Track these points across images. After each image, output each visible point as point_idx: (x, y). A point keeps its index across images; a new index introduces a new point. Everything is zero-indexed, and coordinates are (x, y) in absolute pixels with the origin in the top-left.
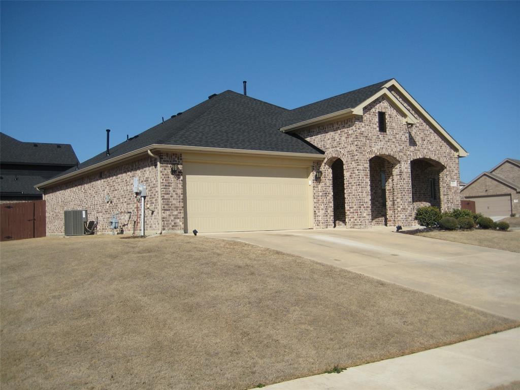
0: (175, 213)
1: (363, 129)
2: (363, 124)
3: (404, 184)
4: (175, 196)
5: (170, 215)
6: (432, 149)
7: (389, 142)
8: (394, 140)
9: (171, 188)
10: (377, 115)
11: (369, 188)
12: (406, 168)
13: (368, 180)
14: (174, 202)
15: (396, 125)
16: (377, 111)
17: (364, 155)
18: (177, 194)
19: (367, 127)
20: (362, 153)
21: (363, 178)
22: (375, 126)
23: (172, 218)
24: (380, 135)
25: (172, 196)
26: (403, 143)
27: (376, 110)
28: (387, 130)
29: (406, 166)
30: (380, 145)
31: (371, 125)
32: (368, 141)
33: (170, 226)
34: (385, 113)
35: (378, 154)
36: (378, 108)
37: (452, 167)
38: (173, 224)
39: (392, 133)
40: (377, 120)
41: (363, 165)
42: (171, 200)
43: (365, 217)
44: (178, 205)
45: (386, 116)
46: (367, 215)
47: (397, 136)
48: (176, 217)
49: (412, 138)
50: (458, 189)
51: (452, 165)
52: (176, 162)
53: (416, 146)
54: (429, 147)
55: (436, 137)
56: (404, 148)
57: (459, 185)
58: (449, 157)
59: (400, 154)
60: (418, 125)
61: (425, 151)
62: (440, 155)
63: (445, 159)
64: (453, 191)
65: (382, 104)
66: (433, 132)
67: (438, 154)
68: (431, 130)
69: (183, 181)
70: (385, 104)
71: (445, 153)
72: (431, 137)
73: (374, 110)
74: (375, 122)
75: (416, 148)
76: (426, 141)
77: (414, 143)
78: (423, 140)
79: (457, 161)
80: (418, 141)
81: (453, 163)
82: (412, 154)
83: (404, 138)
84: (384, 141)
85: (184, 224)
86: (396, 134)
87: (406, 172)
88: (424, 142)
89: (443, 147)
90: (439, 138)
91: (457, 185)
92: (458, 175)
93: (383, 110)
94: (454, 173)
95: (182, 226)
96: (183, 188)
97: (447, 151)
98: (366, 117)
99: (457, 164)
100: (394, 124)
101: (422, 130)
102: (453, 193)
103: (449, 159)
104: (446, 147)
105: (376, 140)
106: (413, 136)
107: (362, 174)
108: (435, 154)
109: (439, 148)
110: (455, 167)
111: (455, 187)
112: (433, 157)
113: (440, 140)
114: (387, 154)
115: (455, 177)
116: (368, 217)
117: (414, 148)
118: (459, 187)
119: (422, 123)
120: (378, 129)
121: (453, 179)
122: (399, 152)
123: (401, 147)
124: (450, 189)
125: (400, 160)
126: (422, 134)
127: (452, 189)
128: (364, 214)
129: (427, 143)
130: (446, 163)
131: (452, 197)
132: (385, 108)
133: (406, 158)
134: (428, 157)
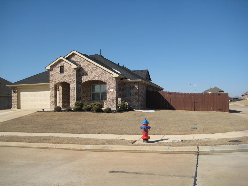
0: (15, 103)
1: (52, 74)
2: (53, 72)
3: (71, 92)
4: (15, 98)
5: (13, 104)
6: (98, 76)
7: (64, 77)
8: (67, 76)
10: (59, 67)
12: (73, 86)
14: (15, 100)
16: (59, 66)
17: (52, 83)
19: (54, 73)
21: (52, 91)
22: (58, 72)
24: (60, 75)
26: (72, 76)
28: (64, 72)
29: (73, 85)
30: (60, 78)
31: (56, 72)
32: (54, 78)
35: (58, 82)
36: (60, 64)
37: (111, 82)
39: (66, 73)
40: (59, 69)
41: (52, 87)
43: (52, 105)
45: (64, 67)
47: (69, 74)
49: (86, 72)
50: (114, 92)
51: (110, 81)
52: (15, 89)
53: (88, 75)
54: (96, 75)
55: (101, 70)
56: (72, 78)
57: (115, 90)
58: (108, 78)
59: (70, 81)
60: (89, 66)
61: (93, 77)
62: (102, 78)
63: (106, 79)
64: (110, 93)
65: (62, 63)
66: (98, 68)
67: (101, 77)
68: (97, 67)
69: (17, 94)
70: (64, 62)
71: (106, 76)
72: (97, 70)
73: (58, 66)
74: (58, 70)
75: (87, 76)
76: (94, 72)
77: (86, 74)
78: (92, 72)
79: (115, 79)
80: (89, 73)
81: (111, 81)
82: (84, 79)
83: (72, 74)
84: (62, 77)
85: (17, 106)
86: (68, 73)
87: (73, 88)
88: (93, 73)
89: (105, 74)
90: (103, 70)
91: (114, 90)
92: (115, 86)
93: (63, 65)
94: (112, 85)
95: (17, 107)
96: (17, 96)
97: (108, 75)
98: (54, 69)
99: (114, 80)
100: (67, 69)
101: (91, 68)
102: (110, 94)
103: (108, 79)
104: (107, 73)
105: (58, 77)
106: (86, 71)
107: (51, 90)
108: (99, 78)
109: (102, 74)
110: (112, 82)
111: (112, 91)
112: (97, 79)
113: (103, 71)
114: (63, 81)
115: (112, 87)
116: (53, 105)
117: (86, 76)
118: (115, 91)
119: (92, 65)
120: (59, 72)
121: (111, 88)
122: (69, 80)
123: (71, 78)
124: (108, 92)
125: (69, 83)
126: (92, 70)
127: (110, 92)
128: (52, 104)
129: (95, 73)
130: (106, 81)
131: (109, 96)
132: (64, 64)
133: (73, 82)
134: (94, 79)
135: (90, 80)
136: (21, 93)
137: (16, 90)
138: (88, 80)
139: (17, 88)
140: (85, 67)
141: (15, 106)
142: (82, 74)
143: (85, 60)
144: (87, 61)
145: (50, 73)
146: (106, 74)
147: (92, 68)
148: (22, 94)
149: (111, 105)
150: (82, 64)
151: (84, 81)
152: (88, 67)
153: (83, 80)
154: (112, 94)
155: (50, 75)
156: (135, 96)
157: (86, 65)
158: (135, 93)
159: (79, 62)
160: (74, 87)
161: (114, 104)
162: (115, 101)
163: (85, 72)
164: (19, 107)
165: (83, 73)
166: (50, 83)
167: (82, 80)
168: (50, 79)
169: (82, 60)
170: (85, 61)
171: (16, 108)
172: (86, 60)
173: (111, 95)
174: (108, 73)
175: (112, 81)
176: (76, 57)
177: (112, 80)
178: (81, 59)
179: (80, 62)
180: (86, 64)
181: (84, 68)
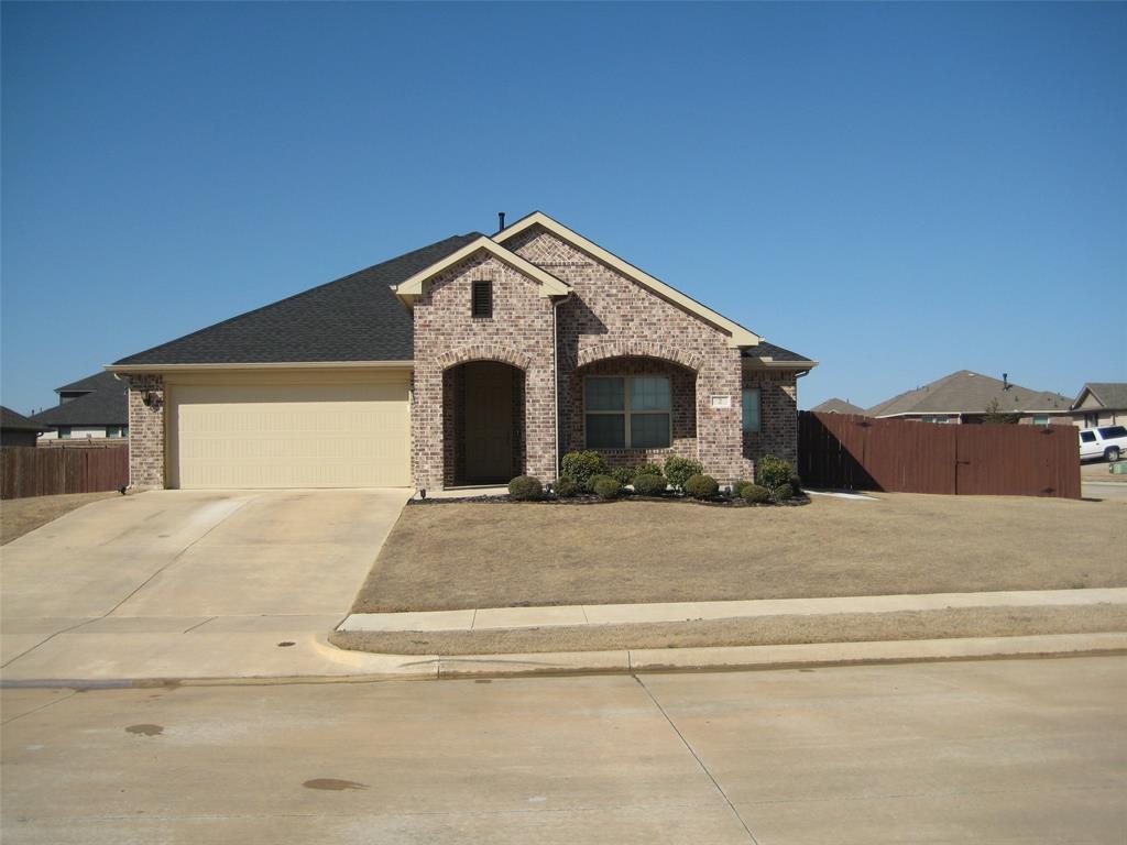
0: (150, 460)
1: (431, 317)
2: (432, 309)
3: (535, 410)
4: (150, 435)
5: (141, 464)
6: (655, 336)
7: (497, 334)
8: (511, 330)
9: (144, 425)
10: (469, 287)
11: (439, 421)
12: (542, 380)
13: (438, 406)
14: (149, 444)
15: (519, 301)
16: (469, 282)
17: (430, 363)
18: (153, 433)
19: (441, 313)
20: (426, 360)
21: (426, 403)
22: (461, 309)
23: (145, 467)
24: (474, 325)
25: (145, 437)
26: (538, 334)
27: (466, 280)
28: (494, 312)
29: (543, 376)
30: (471, 342)
31: (453, 308)
32: (442, 338)
33: (142, 479)
34: (490, 282)
35: (465, 358)
36: (474, 274)
37: (719, 369)
38: (146, 475)
39: (506, 317)
40: (468, 297)
41: (427, 381)
42: (145, 441)
43: (427, 471)
44: (154, 448)
45: (494, 288)
46: (432, 467)
47: (522, 321)
48: (151, 466)
49: (595, 319)
50: (735, 414)
51: (717, 364)
52: (152, 388)
53: (606, 333)
54: (646, 333)
55: (671, 310)
56: (538, 342)
57: (737, 405)
58: (707, 349)
59: (527, 355)
60: (614, 291)
61: (633, 341)
62: (677, 347)
63: (695, 354)
64: (717, 418)
65: (483, 266)
66: (659, 300)
67: (674, 345)
68: (654, 298)
69: (164, 413)
70: (494, 265)
71: (696, 340)
72: (654, 312)
73: (461, 279)
74: (463, 301)
75: (606, 337)
76: (637, 321)
77: (600, 328)
78: (627, 319)
79: (737, 355)
80: (613, 322)
81: (721, 361)
82: (590, 350)
83: (538, 324)
84: (484, 334)
85: (165, 476)
86: (519, 317)
87: (542, 388)
88: (631, 324)
89: (690, 330)
90: (680, 313)
91: (733, 406)
92: (738, 385)
93: (486, 278)
94: (723, 382)
95: (161, 479)
96: (164, 425)
97: (704, 336)
98: (441, 294)
99: (736, 361)
100: (514, 301)
101: (624, 302)
102: (716, 422)
103: (707, 353)
104: (699, 328)
105: (462, 334)
106: (597, 313)
107: (422, 396)
108: (661, 347)
109: (677, 332)
110: (727, 369)
111: (724, 410)
112: (655, 352)
113: (683, 315)
114: (489, 356)
115: (726, 389)
116: (434, 471)
117: (598, 338)
118: (738, 409)
119: (627, 287)
120: (470, 313)
121: (721, 393)
122: (525, 351)
123: (532, 342)
124: (707, 413)
125: (524, 365)
126: (626, 309)
127: (714, 414)
128: (426, 467)
129: (641, 324)
130: (696, 362)
131: (712, 431)
132: (492, 272)
133: (540, 361)
134: (640, 353)
135: (620, 354)
136: (180, 406)
137: (159, 394)
138: (608, 355)
139: (165, 379)
140: (591, 296)
141: (150, 477)
142: (575, 325)
143: (590, 261)
144: (602, 268)
145: (417, 313)
146: (696, 330)
147: (630, 301)
148: (184, 410)
149: (718, 471)
150: (579, 279)
151: (589, 360)
152: (608, 296)
153: (580, 353)
154: (726, 421)
155: (418, 322)
156: (782, 432)
157: (599, 283)
158: (783, 417)
159: (562, 268)
160: (551, 384)
161: (733, 464)
162: (736, 453)
163: (590, 316)
164: (171, 482)
165: (582, 320)
166: (415, 363)
167: (576, 356)
168: (418, 343)
169: (578, 258)
170: (590, 265)
171: (156, 487)
172: (595, 263)
173: (718, 426)
174: (706, 326)
175: (724, 365)
176: (543, 242)
177: (724, 360)
178: (571, 257)
179: (567, 271)
180: (597, 279)
181: (587, 300)
